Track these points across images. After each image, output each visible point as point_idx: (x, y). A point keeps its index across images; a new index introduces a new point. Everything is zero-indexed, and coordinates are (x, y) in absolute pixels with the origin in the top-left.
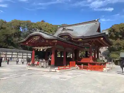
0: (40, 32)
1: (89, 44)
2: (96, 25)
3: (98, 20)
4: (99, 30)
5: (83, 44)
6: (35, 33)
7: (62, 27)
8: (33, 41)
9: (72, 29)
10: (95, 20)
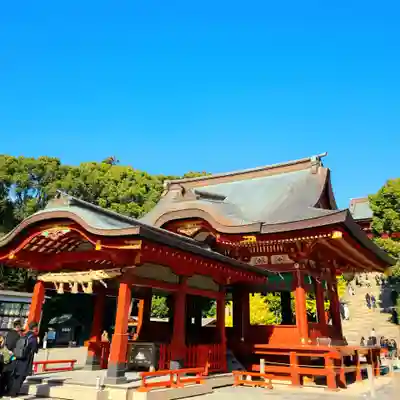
0: (75, 203)
1: (291, 258)
2: (314, 176)
3: (319, 159)
4: (326, 200)
5: (266, 258)
6: (53, 209)
7: (176, 186)
8: (41, 246)
9: (219, 193)
10: (309, 161)
